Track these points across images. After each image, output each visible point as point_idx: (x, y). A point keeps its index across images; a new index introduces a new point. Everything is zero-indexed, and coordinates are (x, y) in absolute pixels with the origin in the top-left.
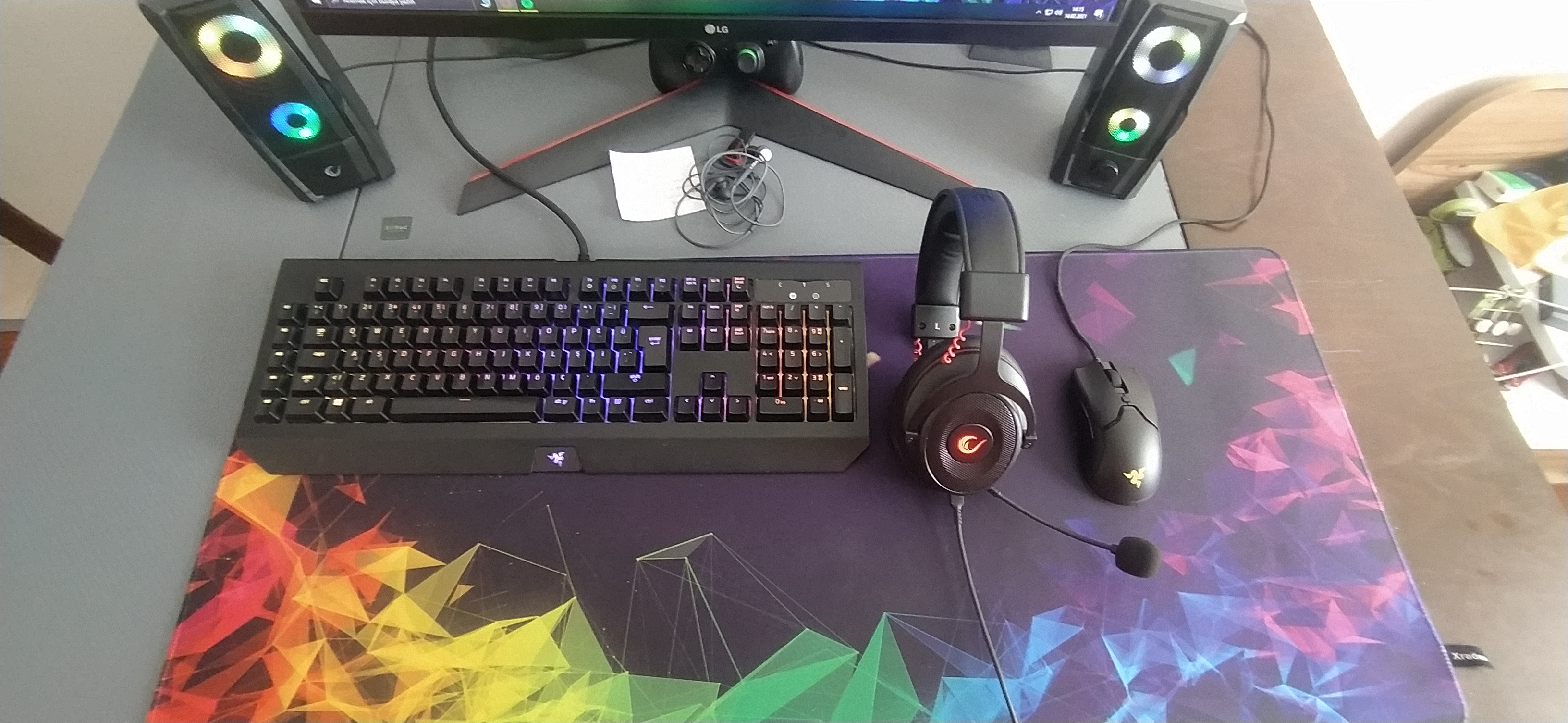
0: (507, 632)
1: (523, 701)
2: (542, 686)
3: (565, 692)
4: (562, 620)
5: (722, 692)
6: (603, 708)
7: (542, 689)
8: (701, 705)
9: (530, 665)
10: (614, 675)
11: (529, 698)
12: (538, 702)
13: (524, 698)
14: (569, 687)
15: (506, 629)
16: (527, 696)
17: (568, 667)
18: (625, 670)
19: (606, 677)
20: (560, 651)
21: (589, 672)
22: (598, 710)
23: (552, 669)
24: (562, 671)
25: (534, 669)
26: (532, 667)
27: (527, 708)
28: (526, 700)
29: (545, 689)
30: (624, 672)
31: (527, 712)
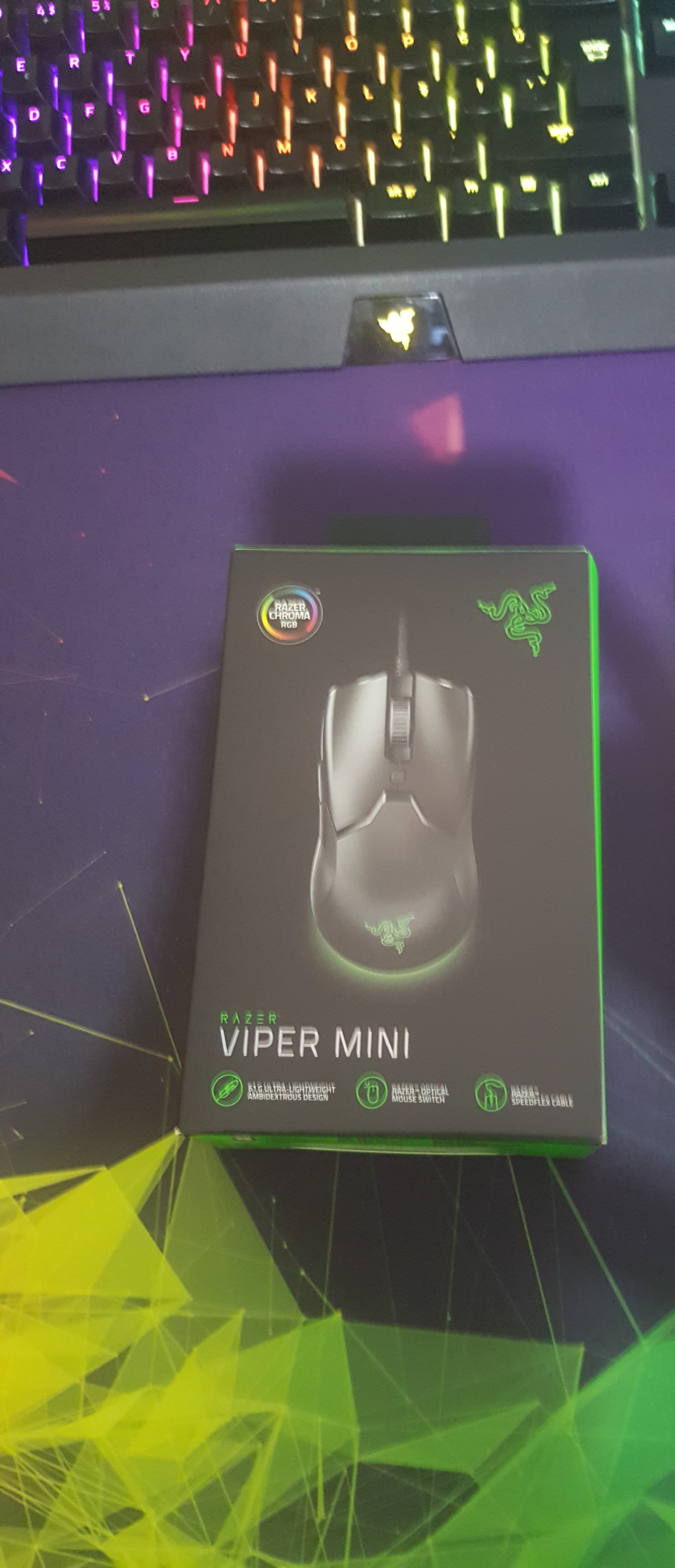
0: (27, 1208)
1: (74, 1388)
2: (122, 1348)
3: (180, 1363)
4: (166, 1176)
5: (591, 1369)
6: (282, 1410)
7: (122, 1356)
8: (536, 1404)
9: (89, 1292)
10: (305, 1323)
11: (91, 1378)
12: (112, 1391)
13: (77, 1375)
14: (190, 1352)
15: (23, 1200)
16: (84, 1372)
17: (186, 1297)
18: (331, 1307)
19: (282, 1328)
20: (163, 1258)
21: (239, 1316)
22: (268, 1414)
23: (144, 1303)
24: (171, 1310)
25: (96, 1302)
26: (93, 1298)
27: (86, 1402)
28: (83, 1385)
29: (129, 1357)
30: (329, 1312)
31: (86, 1414)
